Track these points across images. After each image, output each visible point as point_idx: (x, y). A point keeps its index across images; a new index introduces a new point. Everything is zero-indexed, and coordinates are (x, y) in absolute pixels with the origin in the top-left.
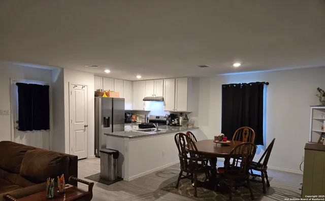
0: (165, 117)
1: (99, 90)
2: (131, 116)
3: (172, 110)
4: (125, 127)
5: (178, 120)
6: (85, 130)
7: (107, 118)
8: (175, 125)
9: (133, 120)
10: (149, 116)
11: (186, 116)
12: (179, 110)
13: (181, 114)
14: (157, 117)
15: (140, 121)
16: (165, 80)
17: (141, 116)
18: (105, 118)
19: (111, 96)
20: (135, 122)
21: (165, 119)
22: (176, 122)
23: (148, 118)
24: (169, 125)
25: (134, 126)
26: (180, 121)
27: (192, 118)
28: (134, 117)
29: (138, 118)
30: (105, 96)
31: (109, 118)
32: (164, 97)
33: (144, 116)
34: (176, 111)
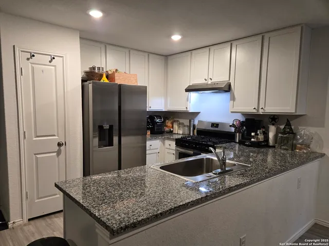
0: (233, 126)
1: (94, 68)
2: (164, 122)
3: (250, 109)
4: (148, 143)
5: (266, 134)
6: (59, 153)
7: (106, 127)
8: (258, 145)
9: (167, 129)
10: (196, 123)
11: (288, 124)
12: (271, 108)
13: (274, 119)
14: (213, 125)
15: (179, 131)
16: (234, 44)
17: (181, 121)
18: (101, 128)
19: (118, 81)
20: (171, 132)
21: (233, 130)
22: (261, 137)
23: (194, 126)
24: (240, 143)
25: (167, 142)
26: (271, 135)
27: (304, 131)
28: (169, 123)
29: (176, 126)
30: (105, 80)
31: (111, 127)
32: (232, 81)
33: (186, 122)
34: (261, 112)
